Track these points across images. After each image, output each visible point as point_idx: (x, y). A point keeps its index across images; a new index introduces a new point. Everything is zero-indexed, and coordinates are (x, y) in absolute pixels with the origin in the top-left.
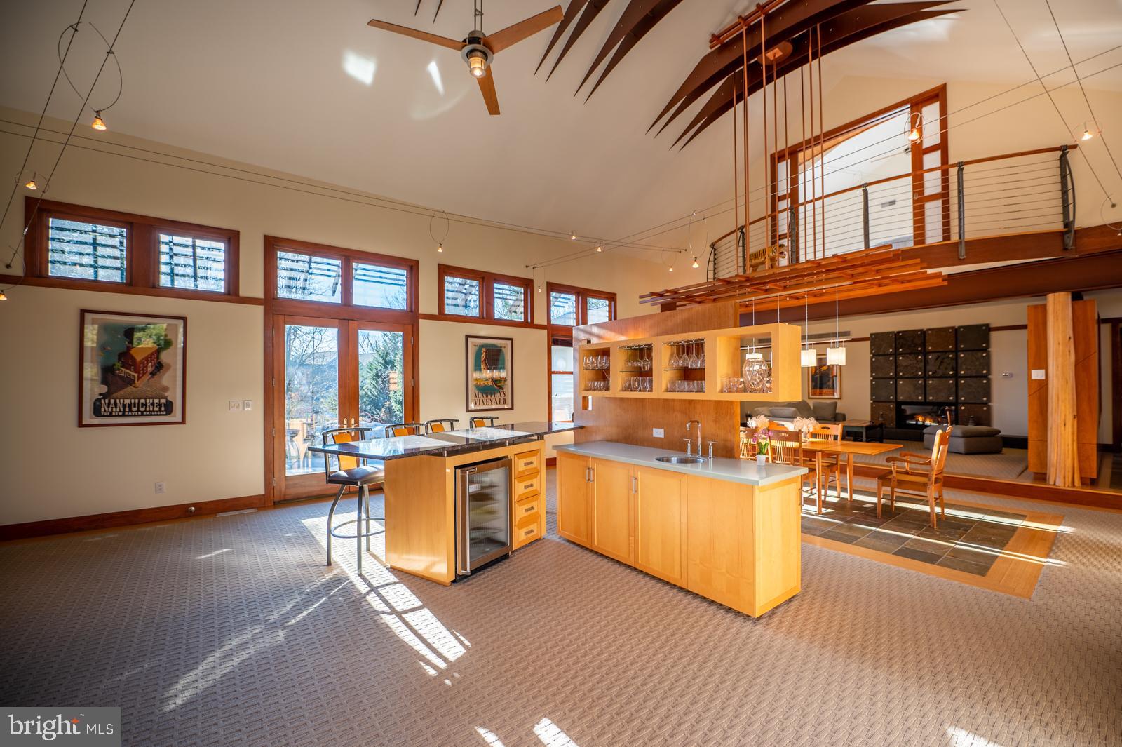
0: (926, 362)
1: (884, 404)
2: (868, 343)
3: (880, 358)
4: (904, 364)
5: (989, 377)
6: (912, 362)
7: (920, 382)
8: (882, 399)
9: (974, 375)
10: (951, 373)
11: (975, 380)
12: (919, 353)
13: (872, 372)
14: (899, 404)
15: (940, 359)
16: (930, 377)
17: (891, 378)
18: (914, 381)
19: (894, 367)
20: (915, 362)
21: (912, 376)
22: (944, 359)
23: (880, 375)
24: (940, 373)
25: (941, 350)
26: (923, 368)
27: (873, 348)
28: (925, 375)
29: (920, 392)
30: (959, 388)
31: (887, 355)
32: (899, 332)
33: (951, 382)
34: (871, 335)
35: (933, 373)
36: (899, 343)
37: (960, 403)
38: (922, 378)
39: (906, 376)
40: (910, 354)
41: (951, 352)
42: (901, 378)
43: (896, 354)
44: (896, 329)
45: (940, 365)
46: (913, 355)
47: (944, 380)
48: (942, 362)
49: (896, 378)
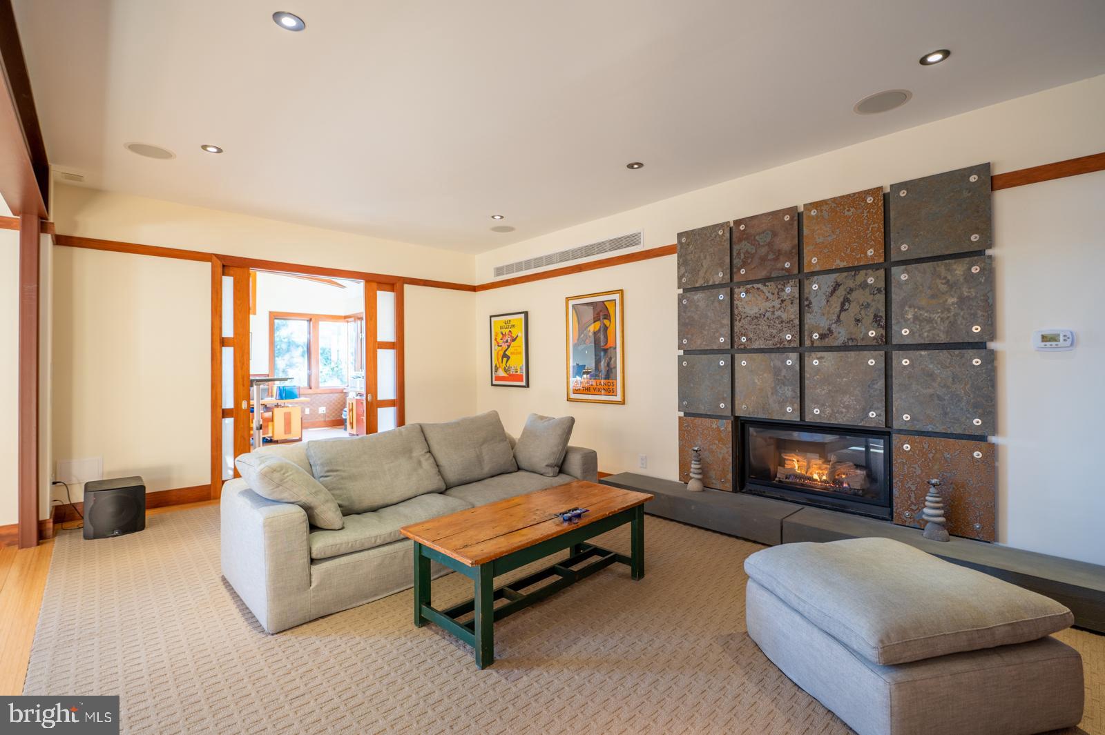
0: (803, 304)
1: (707, 422)
2: (673, 259)
3: (698, 296)
4: (752, 310)
5: (992, 345)
6: (769, 304)
7: (789, 362)
8: (702, 410)
9: (942, 338)
10: (872, 334)
11: (943, 355)
12: (786, 278)
13: (681, 335)
14: (741, 426)
15: (841, 292)
16: (814, 349)
17: (720, 351)
18: (775, 359)
19: (727, 321)
20: (777, 303)
21: (770, 344)
22: (852, 290)
23: (699, 343)
24: (841, 335)
25: (842, 265)
26: (797, 322)
27: (683, 270)
28: (801, 343)
29: (790, 391)
30: (896, 382)
31: (714, 286)
32: (738, 222)
33: (871, 362)
34: (680, 235)
35: (822, 337)
36: (739, 254)
37: (900, 431)
38: (793, 350)
39: (756, 346)
40: (765, 281)
41: (874, 267)
42: (745, 350)
43: (731, 286)
44: (730, 216)
45: (842, 310)
46: (771, 285)
47: (852, 355)
48: (846, 300)
49: (733, 349)
